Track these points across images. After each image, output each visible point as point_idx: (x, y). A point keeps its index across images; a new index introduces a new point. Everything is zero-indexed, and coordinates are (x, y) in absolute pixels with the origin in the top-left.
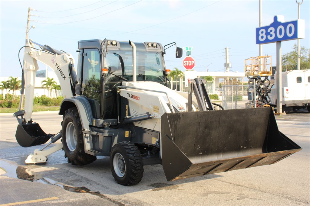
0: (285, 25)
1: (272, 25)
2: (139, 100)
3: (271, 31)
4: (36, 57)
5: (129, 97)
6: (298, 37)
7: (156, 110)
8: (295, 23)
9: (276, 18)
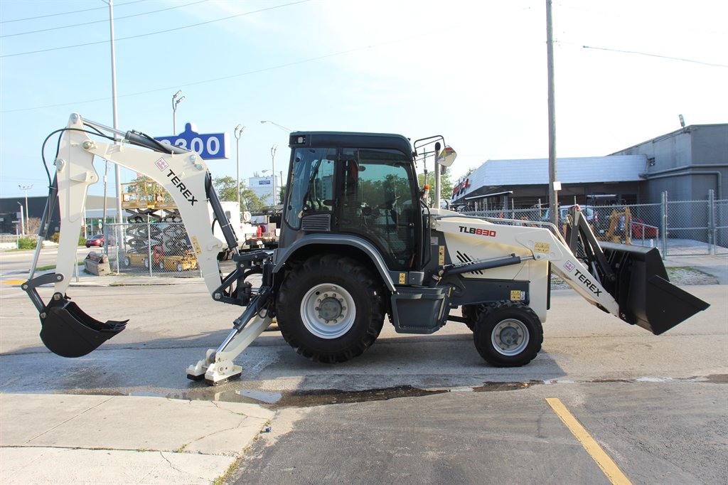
0: (205, 138)
1: (181, 136)
2: (494, 236)
3: (181, 144)
4: (107, 154)
5: (465, 231)
6: (226, 156)
7: (542, 249)
8: (221, 137)
9: (188, 126)
